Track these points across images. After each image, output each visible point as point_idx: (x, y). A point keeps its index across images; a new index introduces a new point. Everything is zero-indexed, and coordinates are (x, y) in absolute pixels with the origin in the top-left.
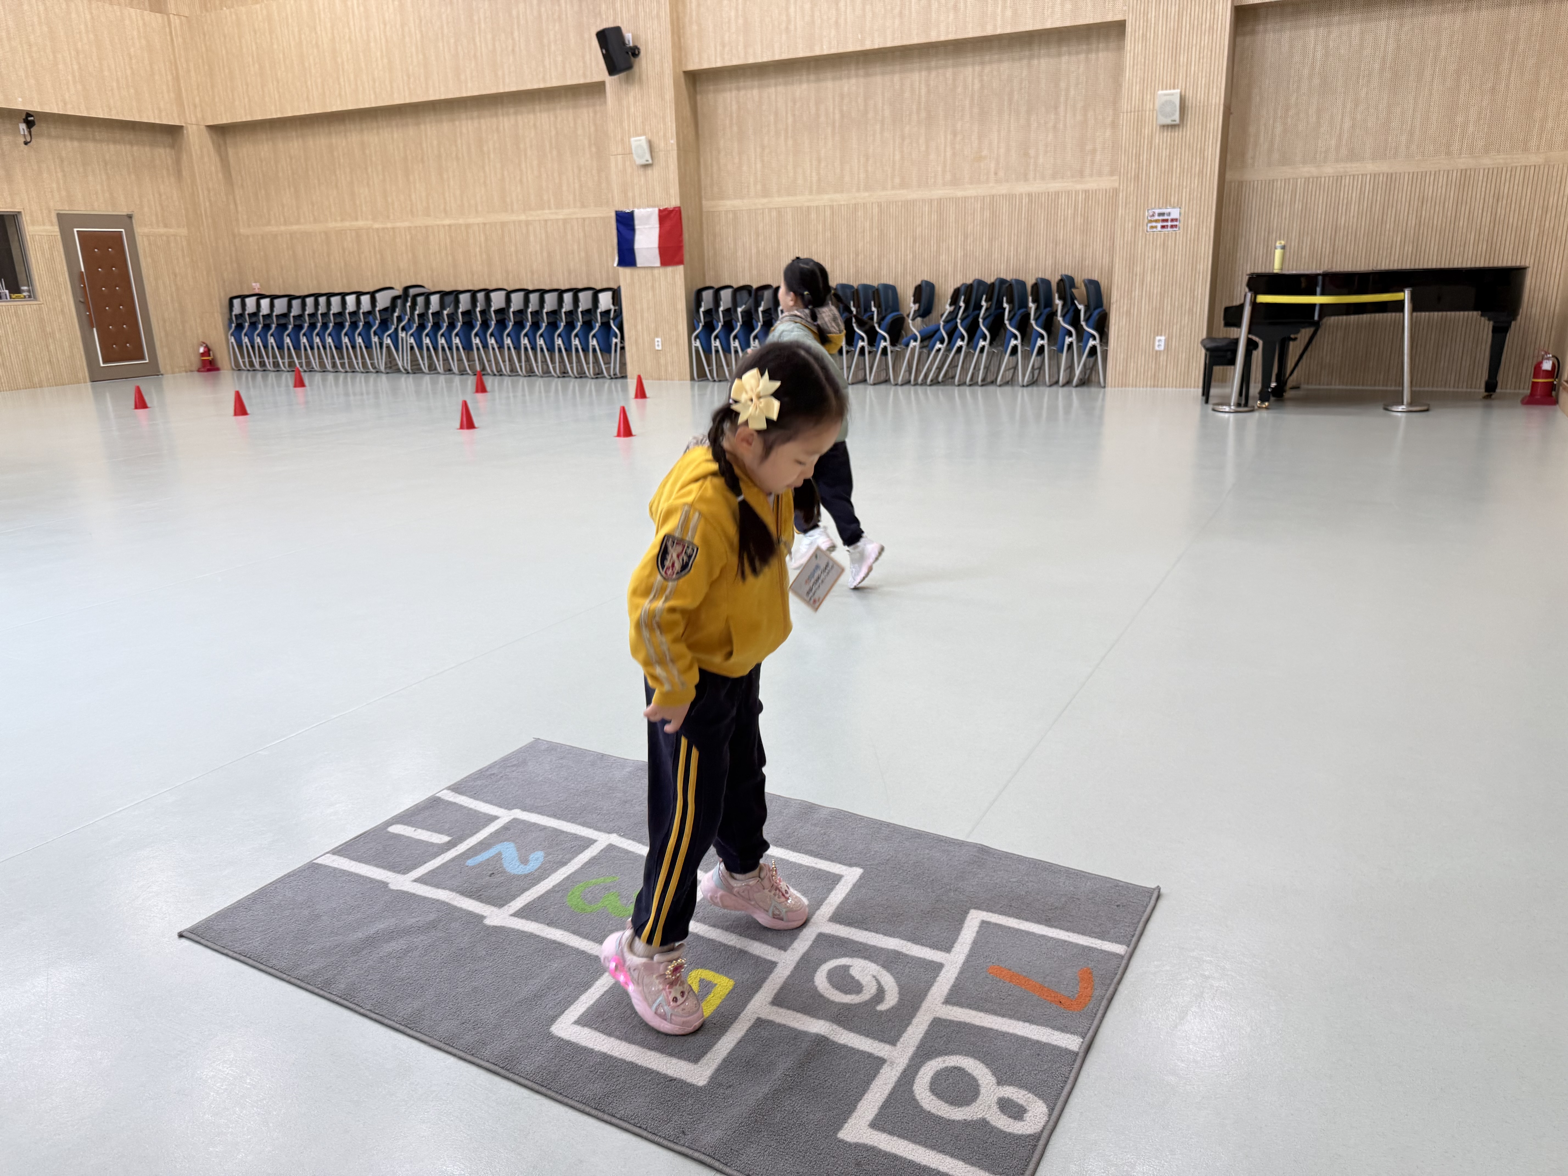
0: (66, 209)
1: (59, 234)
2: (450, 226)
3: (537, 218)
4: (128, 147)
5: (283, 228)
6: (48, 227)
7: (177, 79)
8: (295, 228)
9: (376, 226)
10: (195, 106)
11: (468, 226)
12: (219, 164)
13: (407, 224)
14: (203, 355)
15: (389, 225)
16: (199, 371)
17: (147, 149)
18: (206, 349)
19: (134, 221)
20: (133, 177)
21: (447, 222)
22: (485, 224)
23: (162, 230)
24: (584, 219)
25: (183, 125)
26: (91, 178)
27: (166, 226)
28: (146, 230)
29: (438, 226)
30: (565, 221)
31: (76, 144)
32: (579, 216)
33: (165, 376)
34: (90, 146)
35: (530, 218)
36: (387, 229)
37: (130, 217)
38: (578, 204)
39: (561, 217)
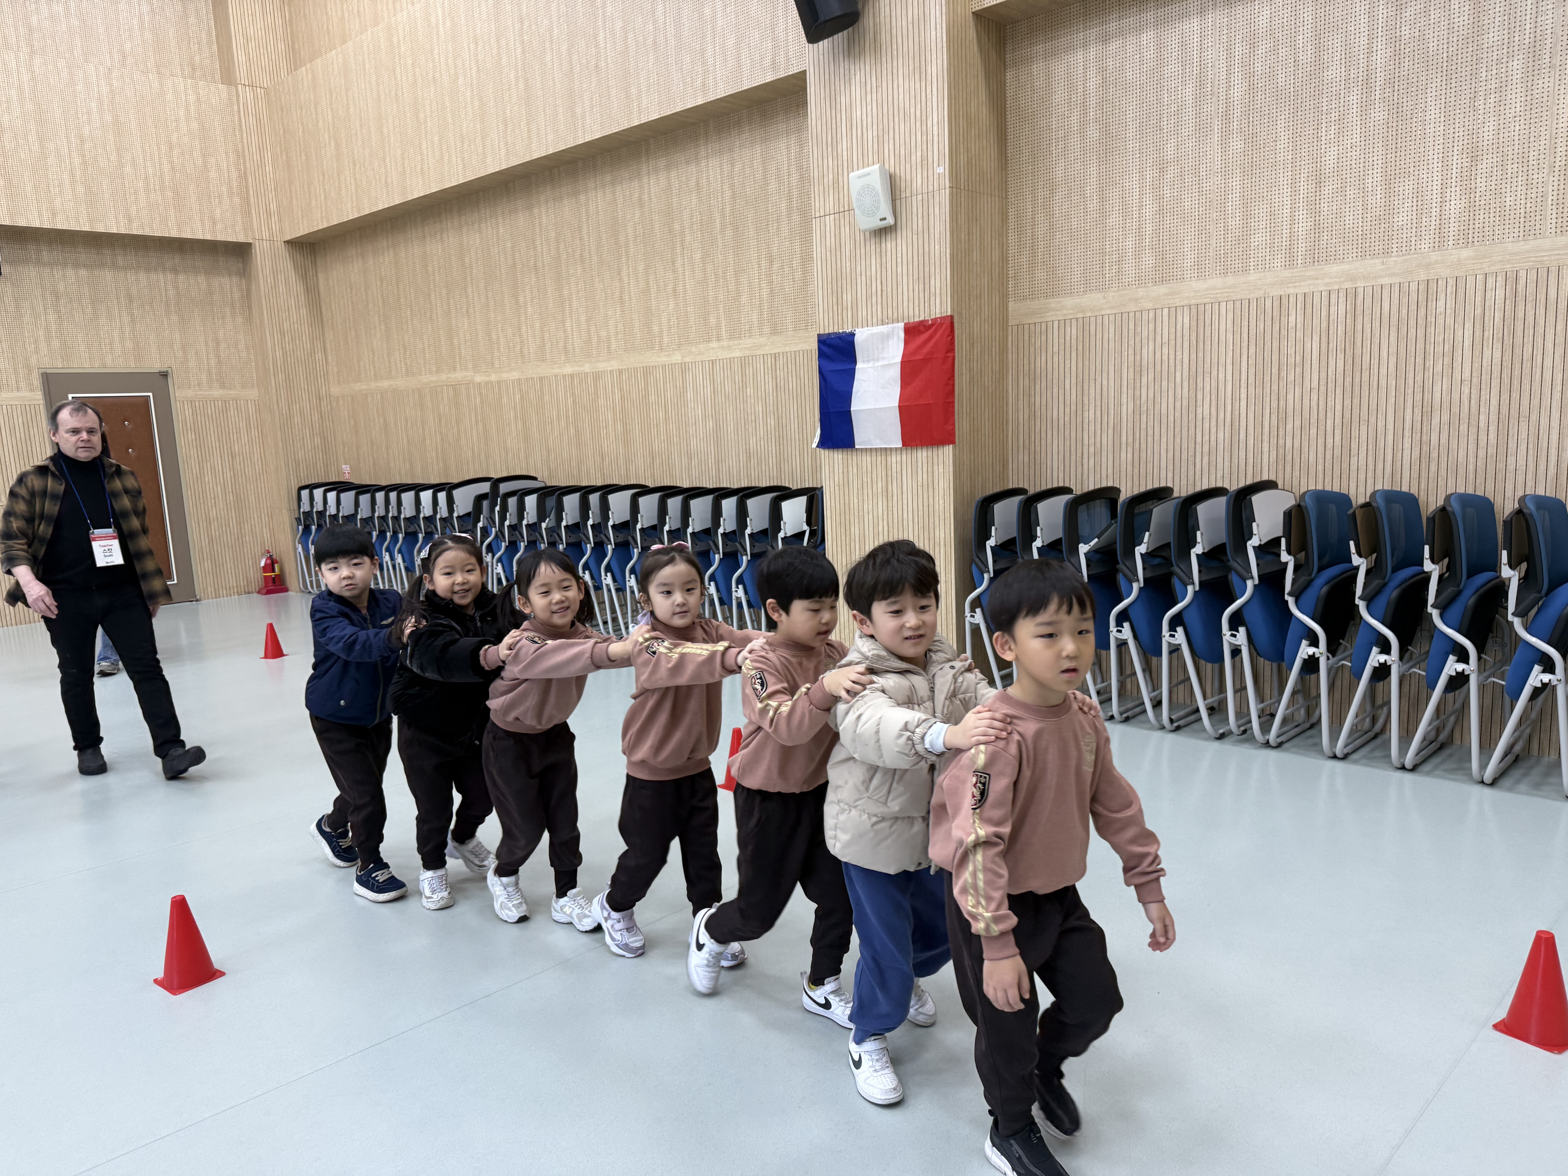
0: (58, 365)
1: (42, 402)
2: (572, 376)
3: (699, 358)
4: (170, 276)
5: (373, 385)
6: (27, 394)
7: (243, 176)
8: (385, 384)
9: (478, 379)
10: (270, 215)
11: (597, 376)
12: (302, 298)
13: (515, 375)
14: (265, 569)
15: (494, 378)
16: (259, 592)
17: (201, 278)
18: (269, 562)
19: (170, 381)
20: (174, 318)
21: (568, 370)
22: (620, 372)
23: (217, 393)
24: (775, 356)
25: (251, 241)
26: (103, 321)
27: (223, 386)
28: (190, 393)
29: (556, 376)
30: (744, 362)
31: (83, 272)
32: (767, 350)
33: (203, 602)
34: (108, 275)
35: (687, 360)
36: (491, 383)
37: (164, 375)
38: (767, 329)
39: (738, 354)
